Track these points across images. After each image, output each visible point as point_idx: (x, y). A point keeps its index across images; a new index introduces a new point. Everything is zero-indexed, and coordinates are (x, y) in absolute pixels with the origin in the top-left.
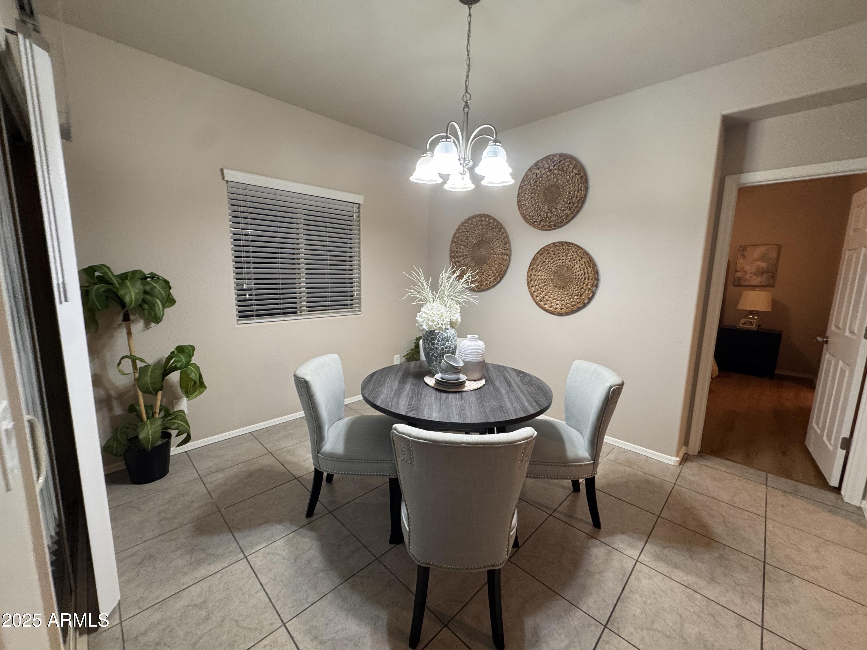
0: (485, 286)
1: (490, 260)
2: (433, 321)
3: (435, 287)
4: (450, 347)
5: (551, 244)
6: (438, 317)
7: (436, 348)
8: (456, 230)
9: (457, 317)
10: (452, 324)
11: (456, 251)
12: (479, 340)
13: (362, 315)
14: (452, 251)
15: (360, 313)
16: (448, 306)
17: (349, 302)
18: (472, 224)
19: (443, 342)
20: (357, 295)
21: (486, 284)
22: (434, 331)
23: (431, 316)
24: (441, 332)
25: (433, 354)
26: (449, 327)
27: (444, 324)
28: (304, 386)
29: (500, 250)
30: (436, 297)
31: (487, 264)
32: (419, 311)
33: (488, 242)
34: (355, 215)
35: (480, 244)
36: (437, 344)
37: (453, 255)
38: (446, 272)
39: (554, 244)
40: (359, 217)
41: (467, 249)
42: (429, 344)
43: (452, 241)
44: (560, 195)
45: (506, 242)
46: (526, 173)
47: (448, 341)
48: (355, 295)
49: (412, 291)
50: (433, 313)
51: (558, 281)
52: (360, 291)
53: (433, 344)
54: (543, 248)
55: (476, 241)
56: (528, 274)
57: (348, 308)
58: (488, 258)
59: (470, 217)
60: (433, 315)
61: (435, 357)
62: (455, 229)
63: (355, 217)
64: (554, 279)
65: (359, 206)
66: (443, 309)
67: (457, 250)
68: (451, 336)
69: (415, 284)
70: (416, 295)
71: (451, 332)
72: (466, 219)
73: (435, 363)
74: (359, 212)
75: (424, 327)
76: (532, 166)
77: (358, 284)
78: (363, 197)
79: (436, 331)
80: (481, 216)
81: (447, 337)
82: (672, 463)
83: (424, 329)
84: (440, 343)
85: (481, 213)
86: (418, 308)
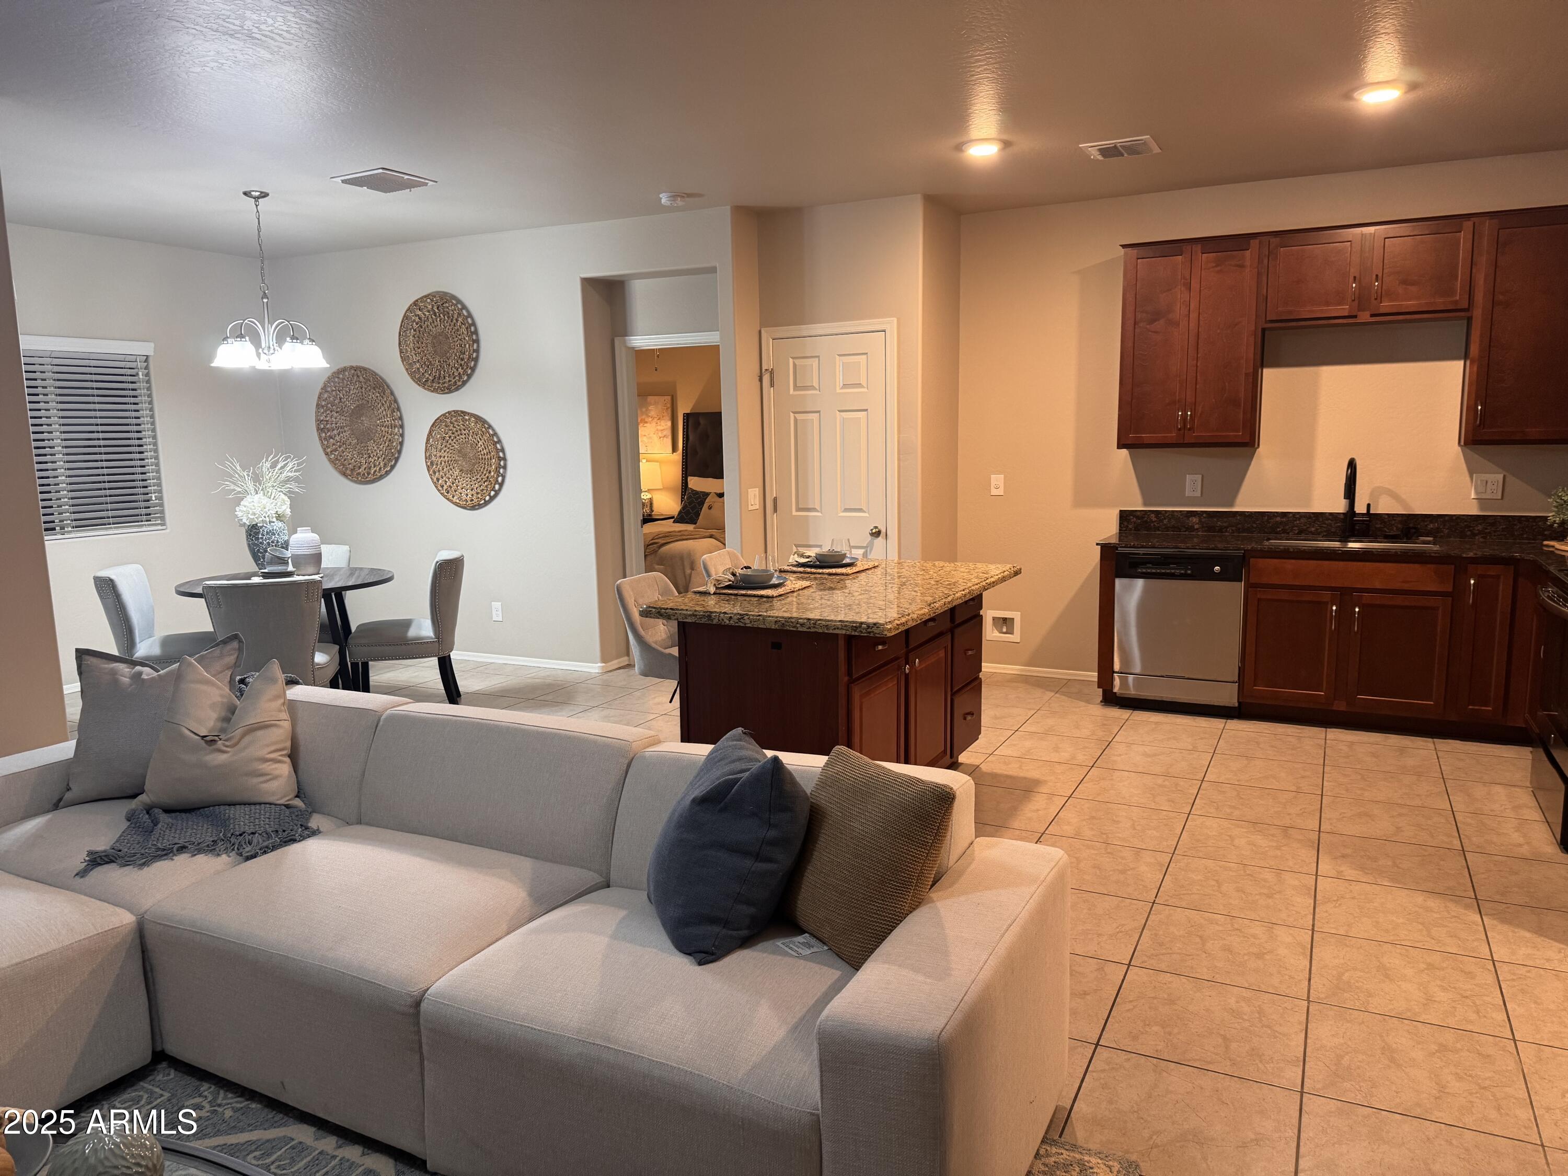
0: (373, 475)
1: (377, 435)
2: (255, 514)
3: (257, 479)
4: (278, 542)
5: (446, 413)
6: (260, 509)
7: (261, 543)
8: (322, 389)
9: (286, 509)
10: (279, 517)
11: (327, 421)
12: (312, 532)
13: (168, 531)
14: (319, 422)
15: (164, 527)
16: (272, 497)
17: (144, 511)
18: (343, 379)
19: (268, 536)
20: (156, 500)
21: (375, 471)
22: (256, 525)
23: (251, 509)
24: (265, 525)
25: (259, 550)
26: (274, 520)
27: (268, 516)
28: (109, 585)
29: (388, 420)
30: (259, 489)
31: (374, 442)
32: (239, 505)
33: (370, 407)
34: (140, 374)
35: (358, 412)
36: (262, 538)
37: (322, 426)
38: (267, 460)
39: (449, 413)
40: (147, 375)
41: (343, 417)
42: (252, 540)
43: (318, 405)
44: (450, 348)
45: (395, 407)
46: (405, 314)
47: (275, 535)
48: (154, 498)
49: (226, 483)
50: (253, 506)
51: (464, 463)
52: (160, 492)
53: (257, 539)
54: (438, 419)
55: (354, 406)
56: (426, 455)
57: (142, 521)
58: (374, 431)
59: (338, 369)
60: (253, 508)
61: (261, 553)
62: (320, 388)
63: (141, 377)
64: (459, 461)
65: (147, 359)
66: (265, 500)
67: (327, 419)
68: (277, 529)
69: (231, 476)
70: (232, 487)
71: (278, 525)
72: (334, 373)
73: (262, 560)
74: (147, 368)
75: (244, 521)
76: (411, 305)
77: (155, 481)
78: (152, 345)
79: (258, 525)
80: (356, 369)
81: (273, 530)
82: (597, 671)
83: (245, 523)
84: (264, 537)
85: (354, 364)
86: (238, 501)
